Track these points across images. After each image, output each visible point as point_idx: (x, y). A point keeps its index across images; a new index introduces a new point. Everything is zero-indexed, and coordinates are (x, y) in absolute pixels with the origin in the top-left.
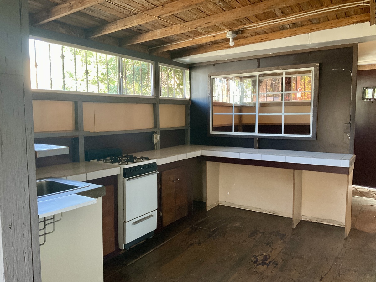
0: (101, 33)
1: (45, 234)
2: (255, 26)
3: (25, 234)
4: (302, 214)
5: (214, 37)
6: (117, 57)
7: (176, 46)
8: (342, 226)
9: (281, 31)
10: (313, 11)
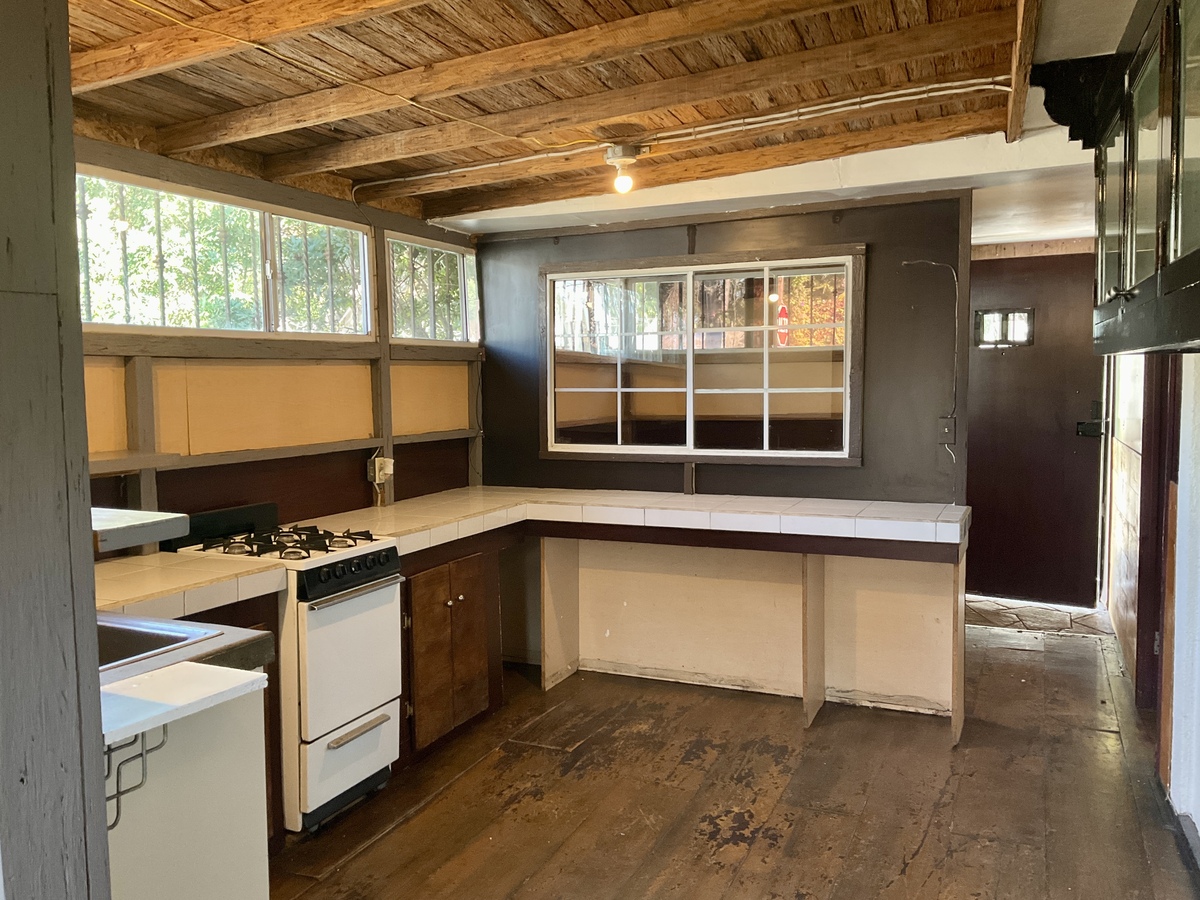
0: (216, 140)
1: (119, 793)
2: (690, 134)
3: (66, 796)
4: (828, 683)
5: (567, 159)
6: (257, 214)
7: (447, 181)
8: (939, 714)
9: (760, 149)
10: (858, 100)
